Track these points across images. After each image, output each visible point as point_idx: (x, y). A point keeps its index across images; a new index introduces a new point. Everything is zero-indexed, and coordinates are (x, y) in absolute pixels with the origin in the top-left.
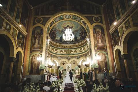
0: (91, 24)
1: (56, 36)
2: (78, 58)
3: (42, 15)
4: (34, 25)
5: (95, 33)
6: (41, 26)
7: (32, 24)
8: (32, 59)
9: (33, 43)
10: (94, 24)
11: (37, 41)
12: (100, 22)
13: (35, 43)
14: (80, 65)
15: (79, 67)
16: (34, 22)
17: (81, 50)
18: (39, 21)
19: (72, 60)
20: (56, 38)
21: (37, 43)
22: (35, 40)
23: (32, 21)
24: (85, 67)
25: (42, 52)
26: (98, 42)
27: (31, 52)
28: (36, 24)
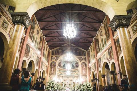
0: (80, 62)
1: (61, 64)
2: (74, 78)
3: (55, 55)
4: (51, 60)
5: (82, 66)
6: (55, 61)
7: (50, 60)
8: (50, 78)
9: (51, 70)
10: (82, 62)
11: (53, 69)
12: (85, 61)
13: (52, 71)
14: (74, 82)
15: (74, 83)
16: (51, 59)
17: (75, 73)
18: (54, 58)
19: (70, 79)
20: (61, 65)
21: (53, 71)
22: (52, 68)
23: (50, 58)
24: (77, 83)
25: (55, 75)
26: (83, 72)
27: (50, 75)
28: (52, 60)
